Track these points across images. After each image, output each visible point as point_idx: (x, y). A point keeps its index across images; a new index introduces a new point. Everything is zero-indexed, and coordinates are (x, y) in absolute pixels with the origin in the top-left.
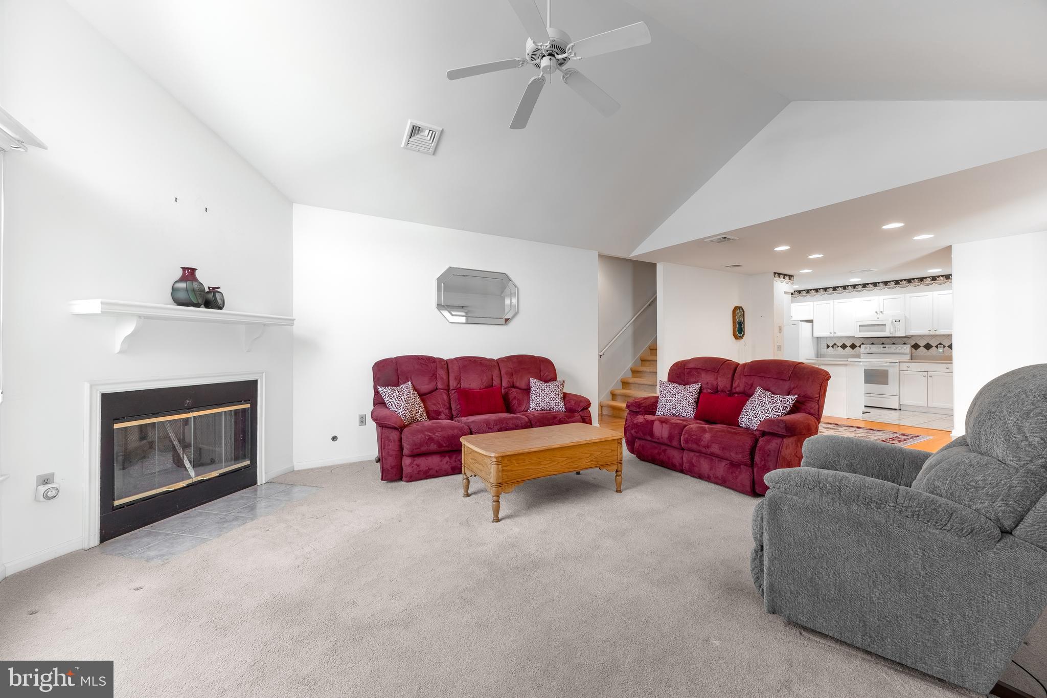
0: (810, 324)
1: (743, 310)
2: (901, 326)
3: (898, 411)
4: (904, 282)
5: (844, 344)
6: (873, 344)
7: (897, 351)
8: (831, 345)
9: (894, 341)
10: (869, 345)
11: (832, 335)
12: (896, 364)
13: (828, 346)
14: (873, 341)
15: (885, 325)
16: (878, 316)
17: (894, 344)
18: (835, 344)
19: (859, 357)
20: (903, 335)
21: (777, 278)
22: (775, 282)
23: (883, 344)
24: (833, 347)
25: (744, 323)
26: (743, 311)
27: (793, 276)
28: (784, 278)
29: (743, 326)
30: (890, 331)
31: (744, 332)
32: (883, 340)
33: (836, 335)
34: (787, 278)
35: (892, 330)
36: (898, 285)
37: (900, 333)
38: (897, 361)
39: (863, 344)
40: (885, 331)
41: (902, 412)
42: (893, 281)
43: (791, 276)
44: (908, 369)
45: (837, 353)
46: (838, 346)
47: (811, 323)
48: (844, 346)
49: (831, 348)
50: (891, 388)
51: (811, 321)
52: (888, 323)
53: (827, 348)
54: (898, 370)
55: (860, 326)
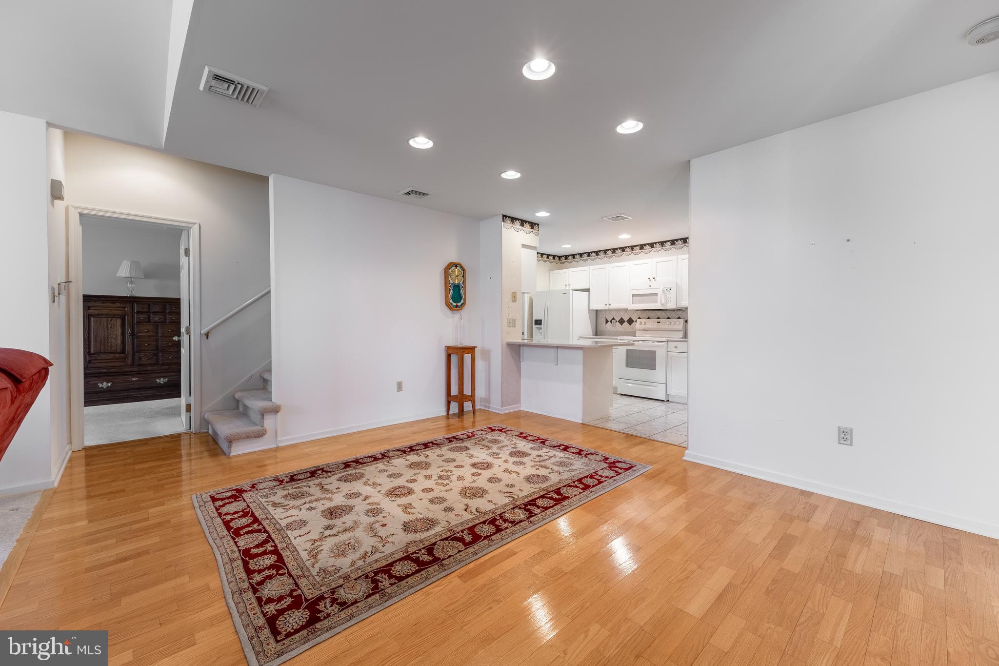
0: (586, 293)
1: (462, 267)
2: (672, 295)
3: (666, 403)
4: (680, 242)
5: (622, 319)
6: (649, 318)
7: (671, 327)
8: (609, 320)
9: (669, 314)
10: (644, 320)
11: (607, 307)
12: (664, 343)
13: (607, 321)
14: (649, 314)
15: (656, 294)
16: (650, 283)
17: (669, 318)
18: (613, 319)
19: (633, 334)
20: (674, 307)
21: (508, 223)
22: (504, 229)
23: (658, 318)
24: (611, 322)
25: (464, 287)
26: (464, 270)
27: (538, 225)
28: (522, 225)
29: (462, 292)
30: (661, 302)
31: (465, 300)
32: (659, 313)
33: (611, 307)
34: (527, 226)
35: (663, 301)
36: (674, 246)
37: (671, 306)
38: (664, 339)
39: (639, 318)
40: (657, 303)
41: (670, 404)
42: (669, 241)
43: (535, 224)
44: (676, 350)
45: (615, 330)
46: (616, 321)
47: (588, 293)
48: (622, 321)
49: (609, 323)
50: (659, 374)
51: (587, 290)
52: (659, 292)
53: (606, 323)
54: (665, 350)
55: (633, 296)
